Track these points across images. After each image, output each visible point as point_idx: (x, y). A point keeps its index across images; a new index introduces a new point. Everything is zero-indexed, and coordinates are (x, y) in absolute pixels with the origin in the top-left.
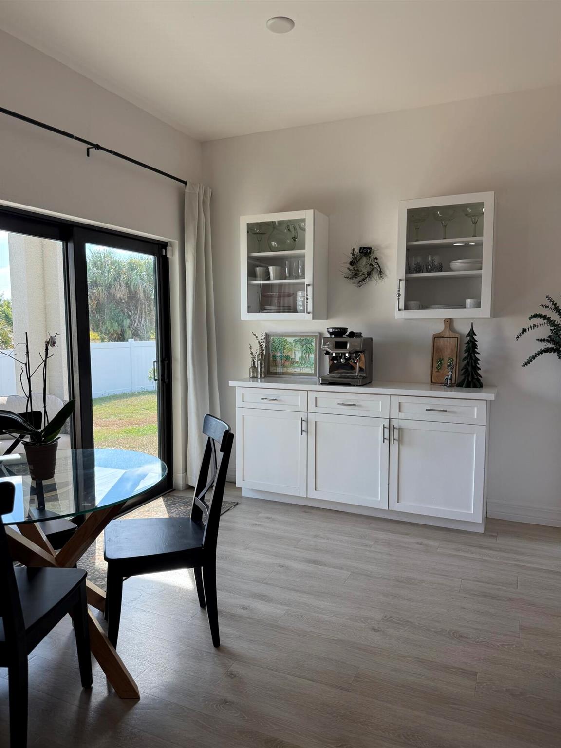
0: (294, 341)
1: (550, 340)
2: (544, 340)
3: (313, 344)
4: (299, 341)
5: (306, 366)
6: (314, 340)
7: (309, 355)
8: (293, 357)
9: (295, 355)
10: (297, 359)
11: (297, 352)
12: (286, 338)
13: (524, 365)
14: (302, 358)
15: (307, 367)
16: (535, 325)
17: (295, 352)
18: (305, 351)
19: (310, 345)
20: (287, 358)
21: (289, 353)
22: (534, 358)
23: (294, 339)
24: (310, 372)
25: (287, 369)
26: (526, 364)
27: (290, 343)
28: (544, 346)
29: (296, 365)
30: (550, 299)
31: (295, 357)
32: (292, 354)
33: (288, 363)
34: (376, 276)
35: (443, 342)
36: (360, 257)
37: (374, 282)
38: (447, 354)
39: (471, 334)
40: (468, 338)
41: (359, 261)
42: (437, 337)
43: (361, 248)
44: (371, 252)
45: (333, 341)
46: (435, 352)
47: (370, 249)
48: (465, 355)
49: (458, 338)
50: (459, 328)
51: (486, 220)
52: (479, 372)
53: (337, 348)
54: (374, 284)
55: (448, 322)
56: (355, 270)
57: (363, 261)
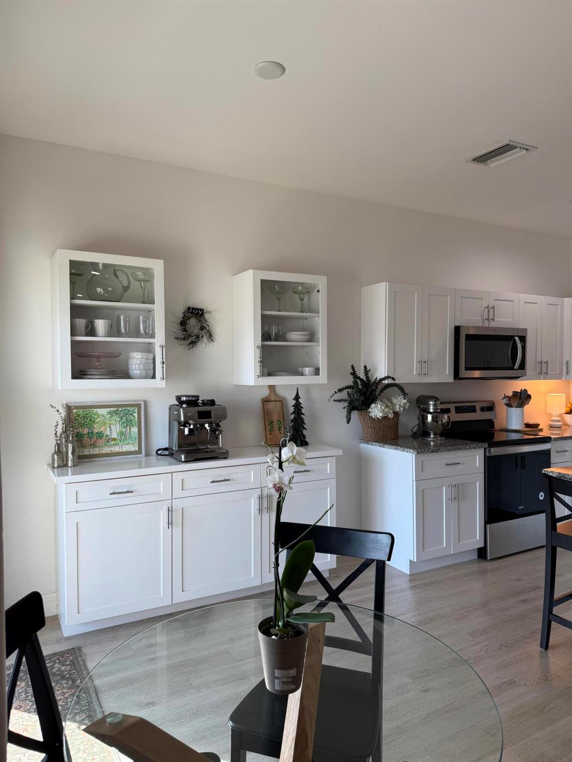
0: (109, 413)
3: (136, 415)
4: (116, 412)
5: (126, 442)
6: (136, 410)
7: (130, 429)
8: (108, 433)
9: (111, 430)
10: (114, 435)
11: (113, 427)
12: (96, 410)
14: (122, 434)
15: (128, 444)
17: (110, 427)
18: (125, 425)
19: (132, 417)
20: (100, 435)
21: (102, 429)
23: (109, 410)
24: (133, 449)
25: (100, 450)
27: (103, 416)
29: (112, 442)
31: (111, 432)
32: (106, 429)
33: (100, 442)
34: (205, 339)
35: (271, 406)
36: (189, 318)
37: (204, 345)
38: (275, 417)
39: (297, 398)
40: (294, 402)
41: (188, 322)
42: (265, 401)
43: (189, 308)
44: (202, 314)
45: (194, 410)
46: (266, 415)
47: (203, 310)
48: (293, 416)
49: (282, 401)
50: (281, 392)
51: (321, 300)
52: (305, 432)
53: (199, 418)
54: (204, 348)
55: (272, 388)
56: (185, 330)
57: (193, 321)
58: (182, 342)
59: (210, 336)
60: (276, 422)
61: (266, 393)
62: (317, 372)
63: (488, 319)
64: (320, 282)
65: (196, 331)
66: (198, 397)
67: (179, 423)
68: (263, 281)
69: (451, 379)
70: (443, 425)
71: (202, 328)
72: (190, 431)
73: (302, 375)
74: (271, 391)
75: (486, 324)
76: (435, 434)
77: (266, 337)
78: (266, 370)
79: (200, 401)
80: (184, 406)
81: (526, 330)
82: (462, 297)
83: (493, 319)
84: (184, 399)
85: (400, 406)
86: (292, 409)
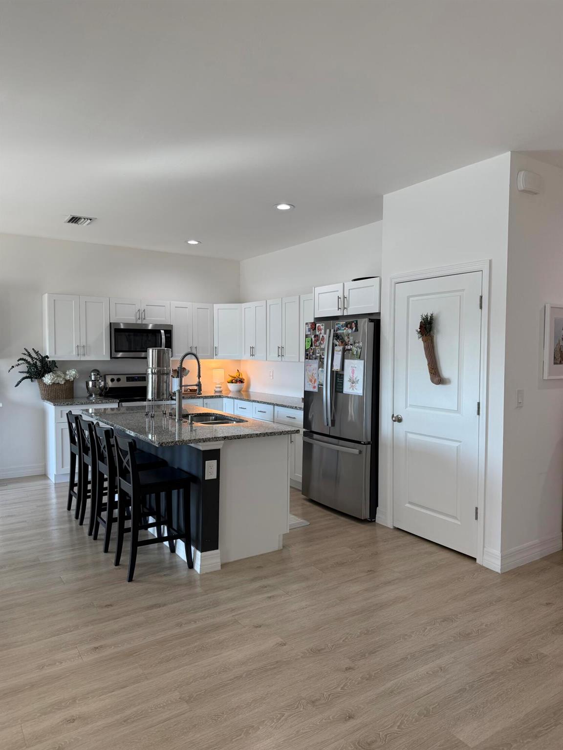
1: (28, 372)
2: (25, 372)
13: (16, 386)
16: (18, 364)
22: (20, 382)
26: (17, 386)
28: (25, 375)
30: (26, 350)
63: (140, 318)
69: (109, 359)
75: (139, 322)
76: (96, 395)
81: (172, 326)
82: (116, 304)
83: (144, 319)
85: (71, 376)
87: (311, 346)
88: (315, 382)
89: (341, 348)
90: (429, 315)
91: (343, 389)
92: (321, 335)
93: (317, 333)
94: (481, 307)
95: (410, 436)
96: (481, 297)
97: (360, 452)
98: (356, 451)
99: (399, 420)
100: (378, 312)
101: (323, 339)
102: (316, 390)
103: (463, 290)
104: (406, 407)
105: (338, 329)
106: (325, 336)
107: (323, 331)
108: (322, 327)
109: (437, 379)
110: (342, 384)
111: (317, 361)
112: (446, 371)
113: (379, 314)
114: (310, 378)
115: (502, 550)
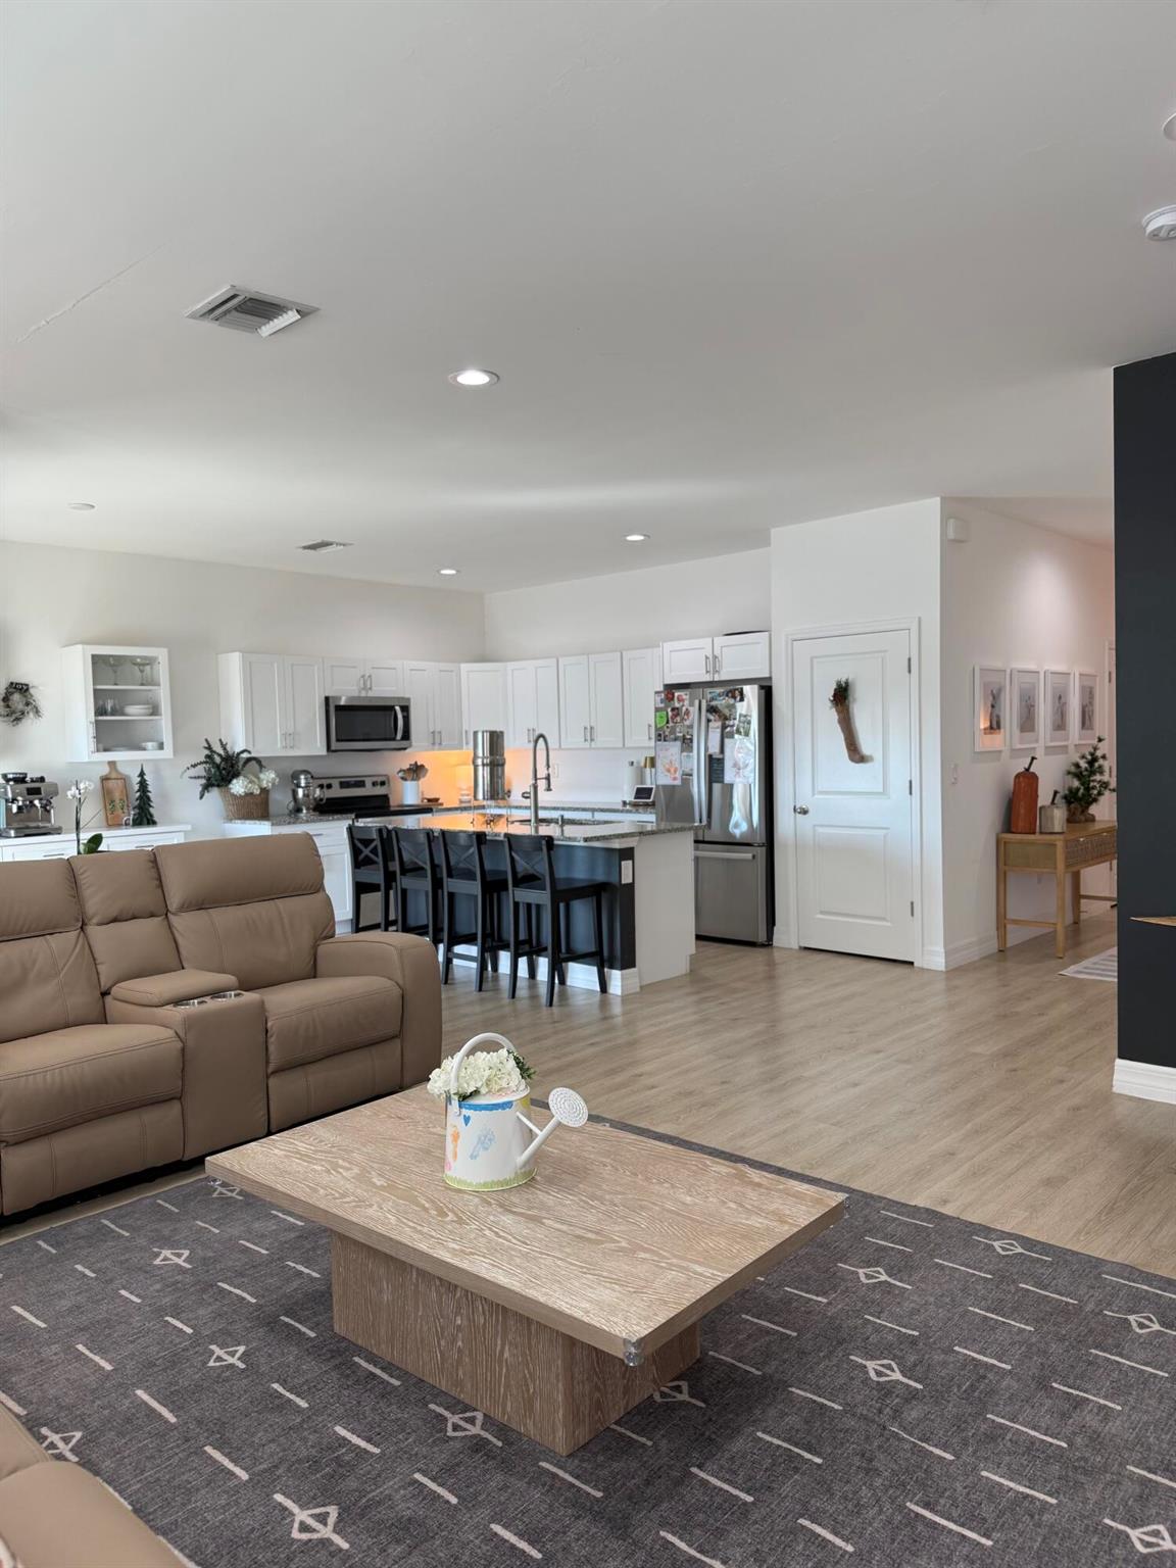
22: (203, 792)
26: (201, 798)
30: (208, 742)
34: (31, 715)
35: (111, 784)
36: (12, 693)
37: (30, 721)
38: (117, 795)
39: (142, 774)
40: (139, 779)
41: (11, 698)
42: (105, 779)
43: (12, 683)
44: (27, 690)
45: (23, 787)
46: (107, 795)
47: (27, 685)
48: (138, 794)
49: (125, 779)
50: (123, 769)
51: (162, 672)
52: (151, 809)
53: (28, 794)
54: (30, 724)
55: (112, 764)
56: (8, 706)
57: (16, 697)
58: (5, 719)
59: (37, 712)
60: (117, 801)
61: (105, 770)
62: (161, 746)
63: (364, 689)
64: (161, 654)
65: (21, 706)
66: (26, 774)
67: (7, 801)
68: (93, 656)
69: (324, 752)
70: (315, 799)
71: (27, 704)
72: (19, 808)
73: (144, 749)
74: (110, 767)
75: (363, 694)
76: (308, 809)
77: (100, 711)
78: (101, 746)
79: (28, 779)
80: (12, 783)
81: (409, 699)
82: (332, 666)
83: (370, 689)
84: (11, 776)
85: (268, 782)
86: (137, 787)
87: (668, 722)
88: (675, 772)
89: (719, 724)
90: (844, 680)
91: (723, 777)
92: (684, 709)
93: (677, 705)
94: (910, 671)
95: (820, 830)
96: (909, 660)
97: (754, 857)
98: (750, 856)
99: (805, 812)
100: (767, 675)
101: (687, 713)
102: (678, 782)
103: (885, 651)
104: (814, 795)
105: (713, 699)
106: (691, 709)
107: (686, 703)
108: (684, 697)
109: (857, 757)
110: (723, 770)
111: (678, 743)
112: (866, 747)
113: (770, 678)
114: (667, 766)
115: (945, 946)
